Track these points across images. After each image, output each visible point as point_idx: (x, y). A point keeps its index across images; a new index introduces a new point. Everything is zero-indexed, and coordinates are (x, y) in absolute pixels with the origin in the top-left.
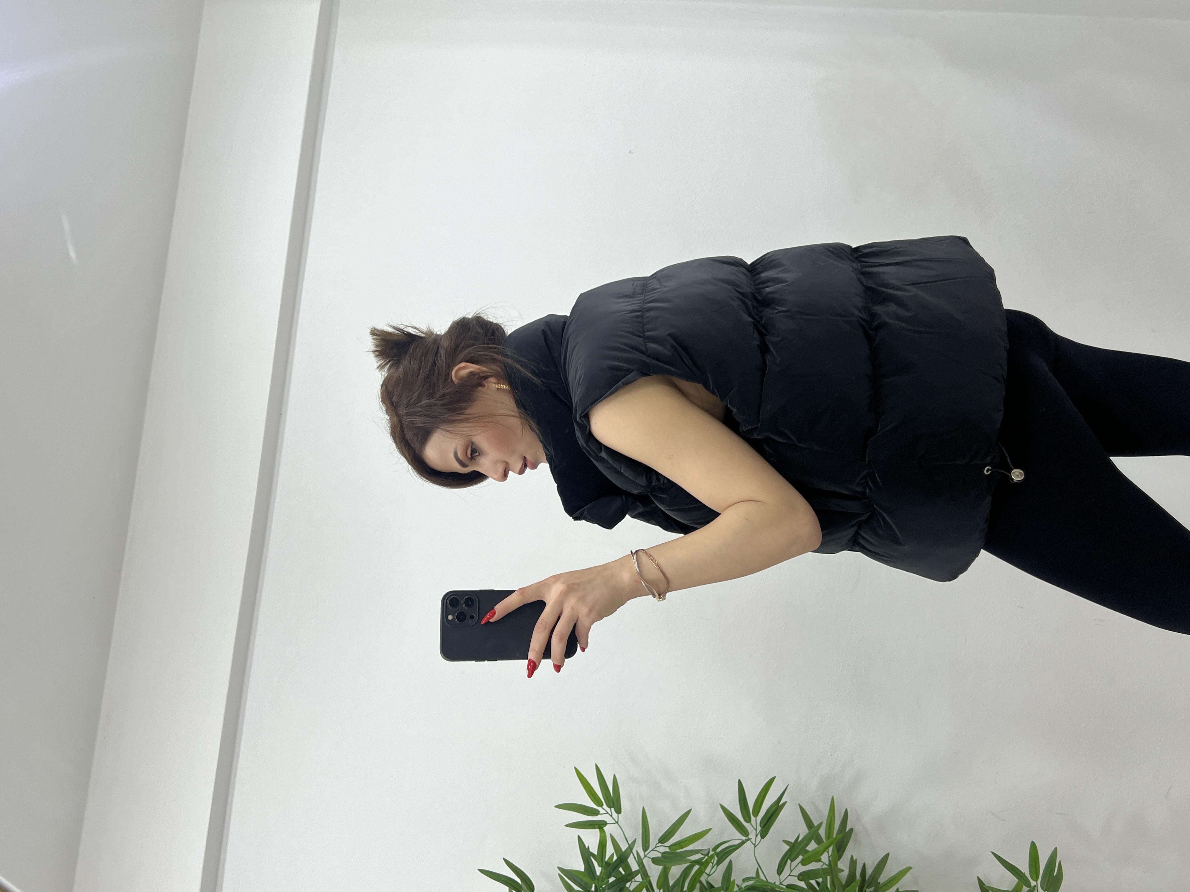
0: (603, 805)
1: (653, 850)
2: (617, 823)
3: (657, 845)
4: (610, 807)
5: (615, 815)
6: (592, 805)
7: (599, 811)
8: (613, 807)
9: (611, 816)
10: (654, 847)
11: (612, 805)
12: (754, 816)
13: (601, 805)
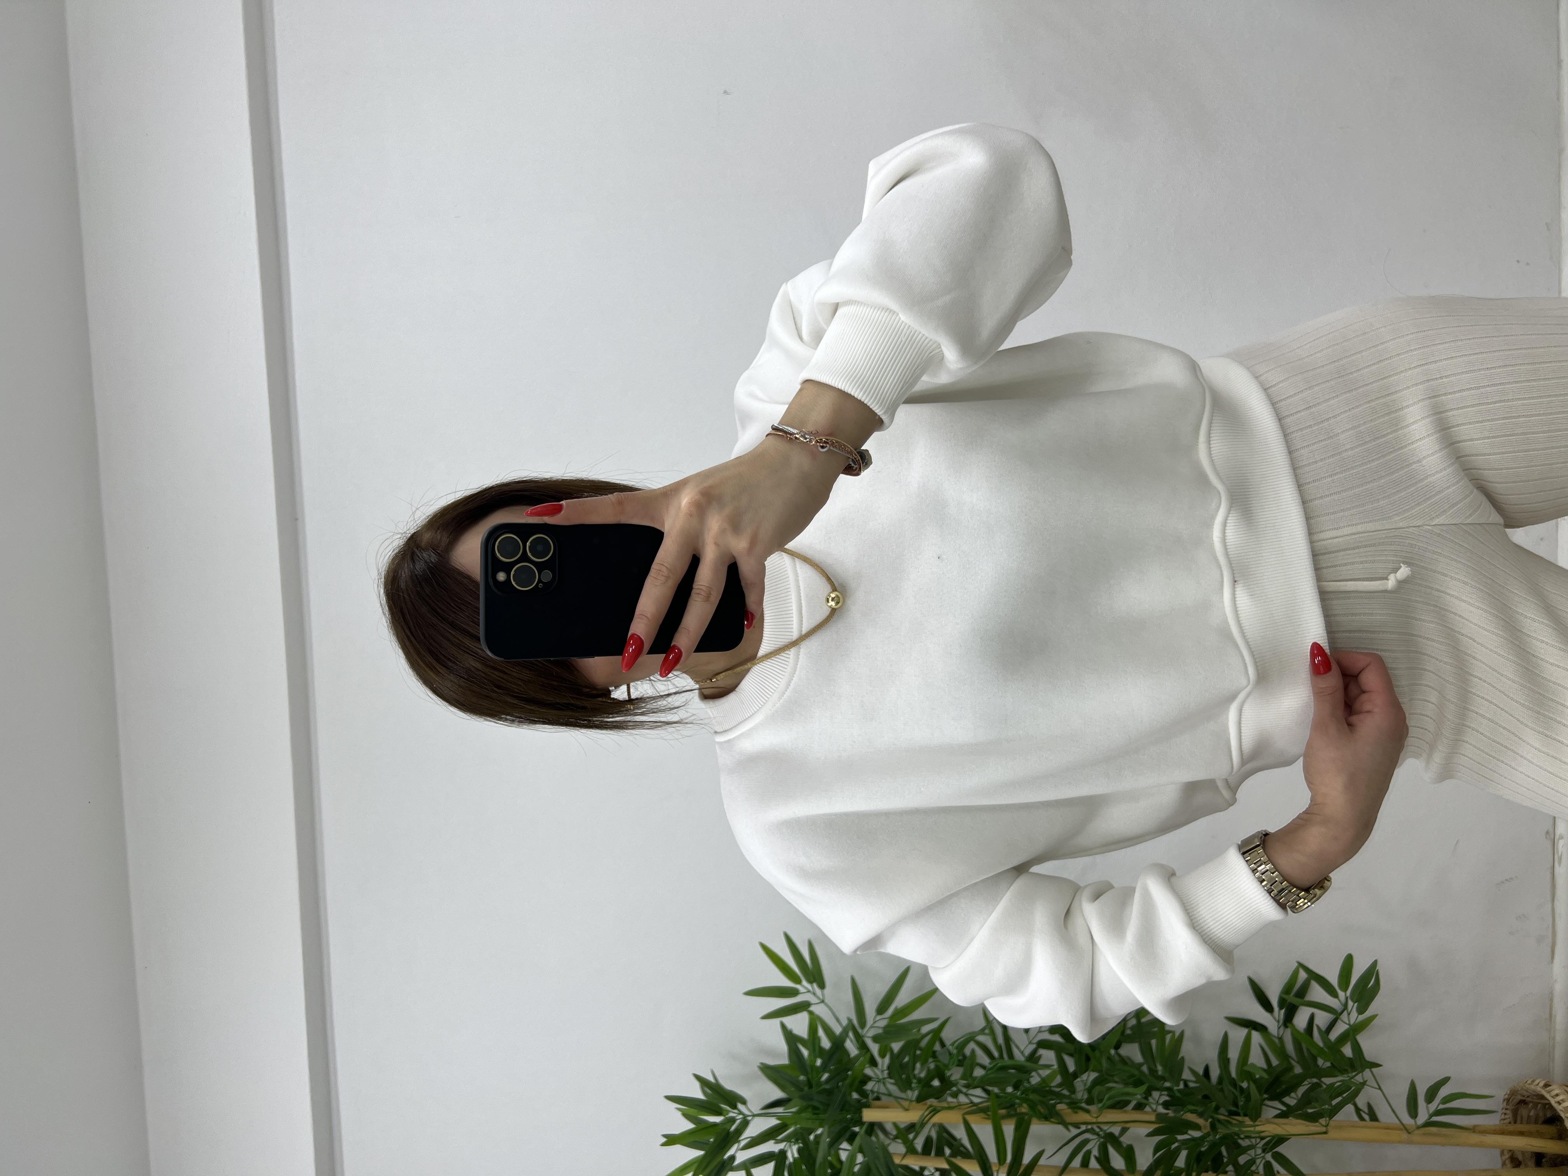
0: (802, 982)
1: (871, 1027)
2: (823, 1001)
3: (877, 1019)
4: (810, 982)
5: (818, 991)
6: (788, 984)
7: (798, 991)
8: (815, 982)
9: (814, 994)
10: (872, 1022)
11: (812, 980)
13: (798, 981)
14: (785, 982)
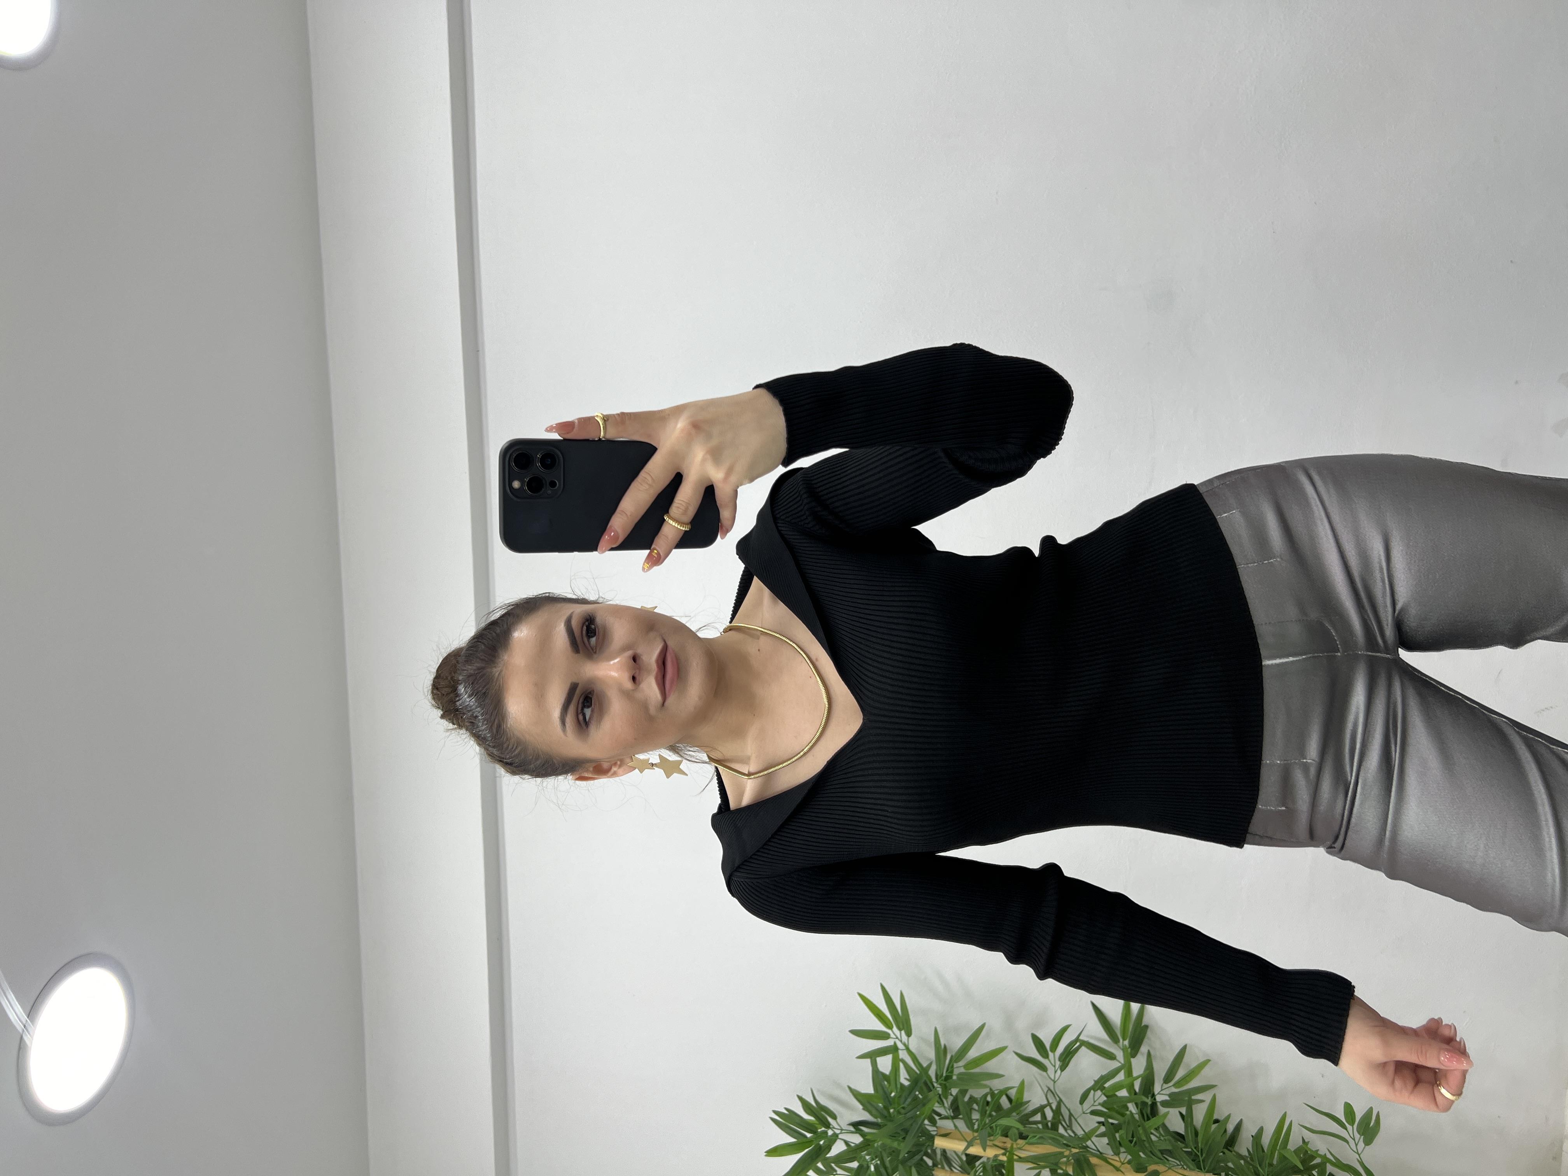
0: (893, 1027)
2: (908, 1047)
4: (900, 1030)
5: (905, 1036)
6: (881, 1027)
7: (889, 1034)
8: (903, 1029)
9: (901, 1039)
11: (901, 1027)
12: (1051, 1051)
13: (891, 1028)
14: (880, 1027)
